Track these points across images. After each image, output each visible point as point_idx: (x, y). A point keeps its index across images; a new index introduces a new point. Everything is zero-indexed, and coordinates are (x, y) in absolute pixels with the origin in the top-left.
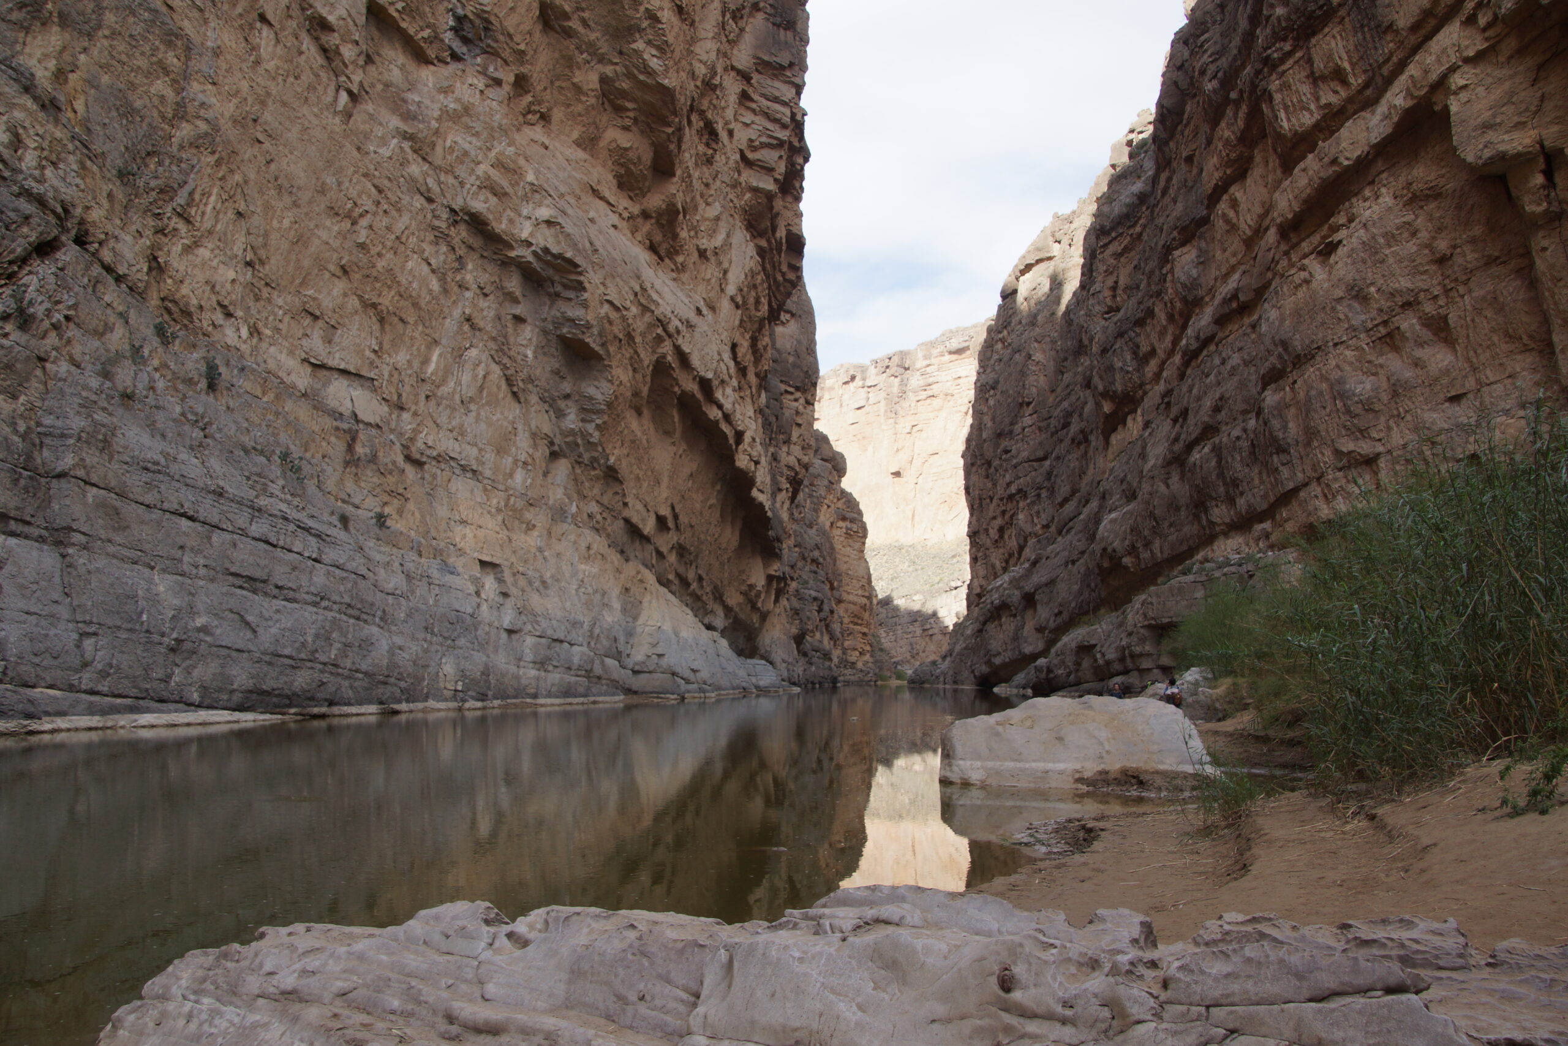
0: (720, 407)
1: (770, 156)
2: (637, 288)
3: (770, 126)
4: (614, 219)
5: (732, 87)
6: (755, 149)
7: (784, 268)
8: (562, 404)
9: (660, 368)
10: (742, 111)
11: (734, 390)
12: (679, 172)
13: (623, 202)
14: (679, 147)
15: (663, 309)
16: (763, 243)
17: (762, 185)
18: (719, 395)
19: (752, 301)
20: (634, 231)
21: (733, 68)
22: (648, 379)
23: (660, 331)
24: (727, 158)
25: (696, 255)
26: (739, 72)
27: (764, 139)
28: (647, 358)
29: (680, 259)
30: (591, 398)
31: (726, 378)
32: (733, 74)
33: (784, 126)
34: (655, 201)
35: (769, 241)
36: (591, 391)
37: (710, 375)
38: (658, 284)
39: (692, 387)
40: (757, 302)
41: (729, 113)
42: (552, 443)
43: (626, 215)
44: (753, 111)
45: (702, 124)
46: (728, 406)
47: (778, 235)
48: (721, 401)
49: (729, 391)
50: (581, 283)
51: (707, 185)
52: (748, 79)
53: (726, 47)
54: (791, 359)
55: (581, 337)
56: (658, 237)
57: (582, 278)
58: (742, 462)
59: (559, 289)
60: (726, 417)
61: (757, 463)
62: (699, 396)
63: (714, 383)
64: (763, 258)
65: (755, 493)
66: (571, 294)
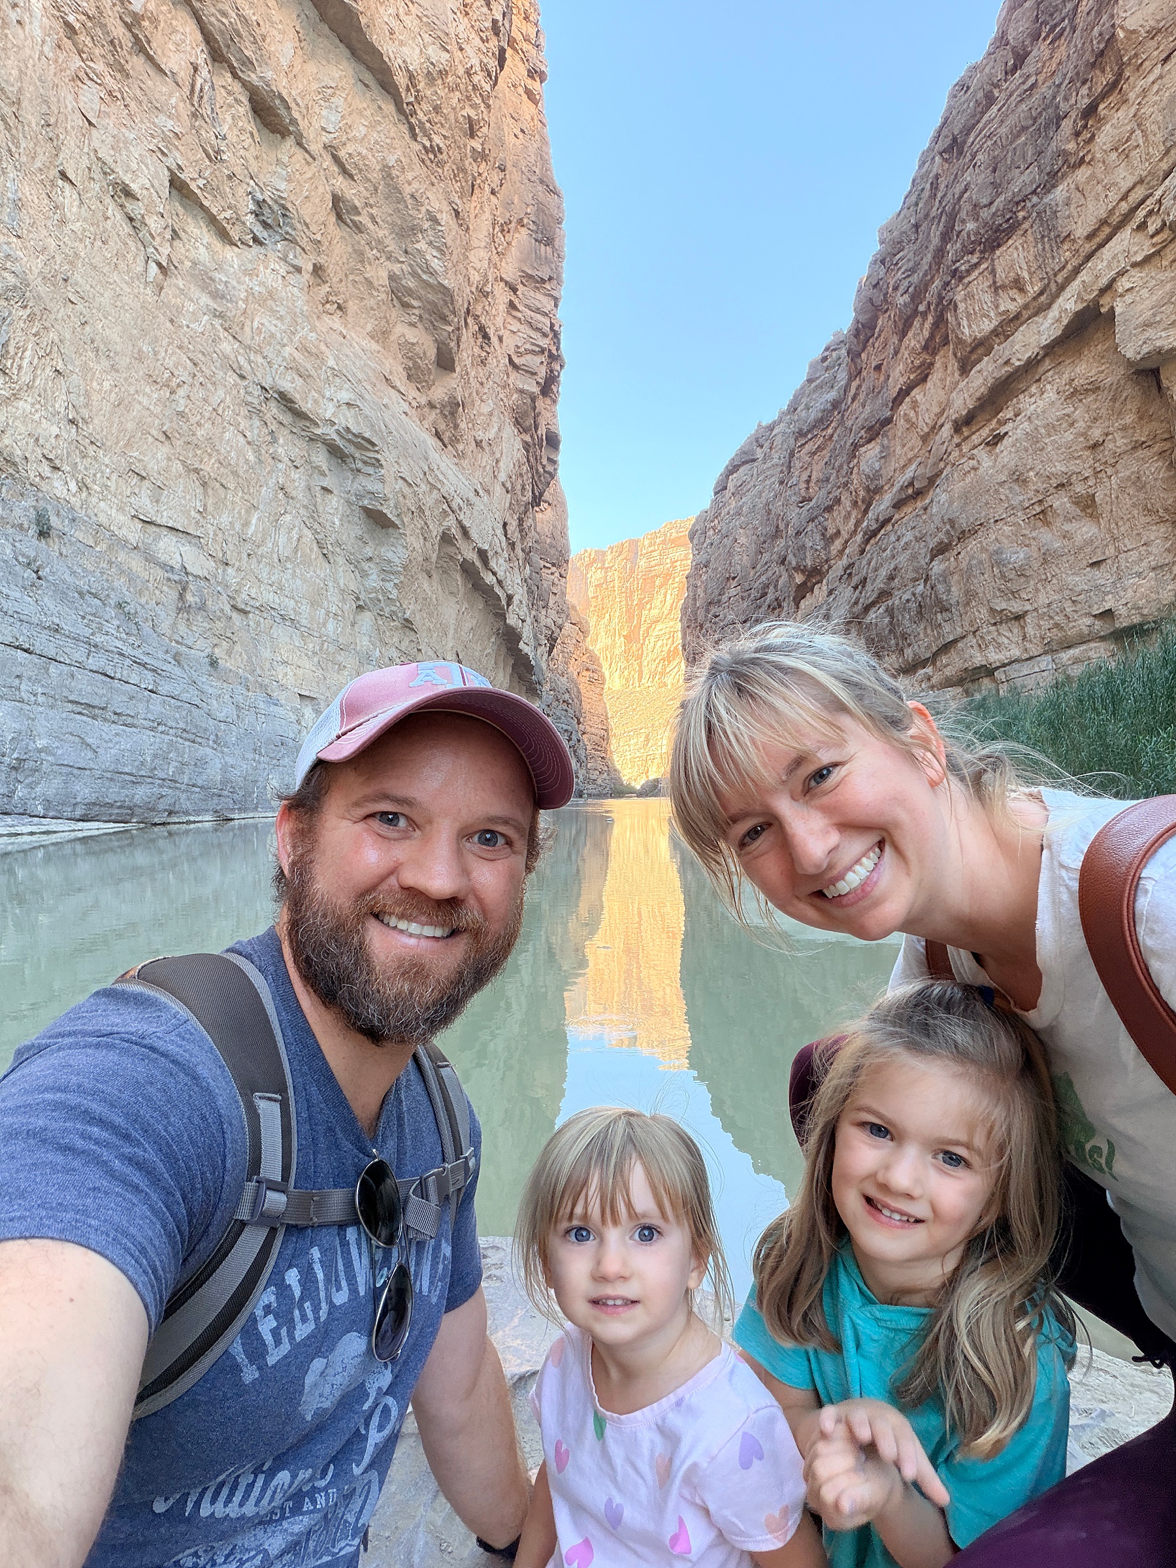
0: (494, 574)
1: (533, 361)
2: (426, 469)
3: (533, 334)
4: (406, 407)
5: (502, 296)
6: (520, 355)
7: (545, 461)
8: (366, 566)
9: (446, 538)
10: (510, 319)
11: (506, 561)
12: (458, 369)
13: (412, 393)
14: (459, 346)
15: (448, 488)
16: (528, 439)
17: (526, 387)
18: (493, 564)
19: (519, 487)
20: (422, 419)
21: (502, 279)
22: (436, 547)
23: (445, 506)
24: (498, 362)
25: (473, 444)
26: (506, 283)
27: (528, 346)
28: (435, 531)
29: (460, 447)
30: (390, 561)
31: (499, 550)
32: (502, 284)
33: (545, 335)
34: (439, 393)
35: (532, 437)
36: (390, 555)
37: (486, 547)
38: (443, 466)
39: (472, 556)
40: (523, 488)
41: (499, 321)
42: (358, 599)
43: (415, 404)
44: (519, 320)
45: (476, 327)
46: (500, 574)
47: (539, 432)
48: (496, 569)
49: (501, 561)
50: (378, 460)
51: (482, 384)
52: (514, 290)
53: (495, 258)
54: (548, 541)
55: (380, 508)
56: (442, 427)
57: (379, 456)
58: (512, 620)
59: (360, 465)
60: (499, 582)
61: (523, 621)
62: (478, 564)
63: (490, 554)
64: (528, 451)
65: (521, 645)
66: (370, 470)
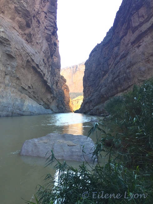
0: (40, 69)
1: (50, 28)
2: (22, 47)
3: (50, 23)
4: (18, 34)
5: (43, 15)
6: (48, 27)
7: (53, 48)
8: (7, 66)
9: (28, 61)
10: (45, 19)
11: (43, 67)
12: (31, 28)
13: (20, 31)
14: (31, 23)
15: (28, 51)
16: (49, 43)
17: (49, 33)
18: (40, 67)
19: (47, 53)
20: (23, 37)
21: (44, 11)
22: (26, 63)
23: (27, 55)
24: (42, 27)
25: (36, 43)
26: (45, 12)
27: (49, 25)
28: (25, 59)
29: (33, 43)
30: (13, 65)
31: (42, 64)
32: (44, 13)
33: (53, 23)
34: (27, 32)
35: (50, 43)
36: (13, 64)
37: (38, 64)
38: (27, 47)
39: (35, 65)
40: (48, 53)
41: (43, 20)
42: (5, 72)
43: (21, 33)
44: (47, 20)
45: (37, 20)
46: (42, 69)
47: (52, 42)
48: (41, 68)
49: (42, 67)
50: (10, 44)
51: (38, 31)
52: (46, 14)
53: (42, 7)
54: (56, 64)
55: (10, 54)
56: (28, 39)
57: (10, 43)
58: (45, 78)
59: (6, 45)
60: (42, 71)
61: (48, 79)
62: (36, 67)
63: (39, 65)
64: (49, 46)
65: (48, 84)
66: (8, 46)
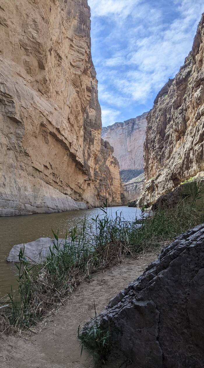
0: (63, 136)
1: (80, 64)
2: (32, 103)
3: (79, 55)
4: (25, 82)
5: (66, 43)
6: (74, 62)
7: (86, 96)
8: (10, 135)
9: (42, 125)
10: (71, 51)
12: (47, 69)
13: (28, 77)
14: (46, 62)
15: (42, 109)
16: (78, 89)
17: (77, 73)
18: (63, 133)
19: (74, 106)
20: (33, 86)
22: (38, 128)
23: (41, 115)
24: (65, 64)
25: (55, 93)
26: (69, 39)
27: (78, 59)
28: (37, 122)
29: (49, 94)
31: (65, 128)
33: (83, 55)
34: (39, 77)
36: (19, 132)
37: (59, 127)
38: (40, 101)
39: (54, 131)
40: (77, 106)
41: (66, 51)
42: (7, 146)
43: (30, 81)
44: (74, 50)
45: (56, 54)
46: (66, 136)
47: (83, 87)
49: (67, 131)
50: (13, 101)
51: (59, 73)
52: (72, 41)
53: (64, 31)
54: (94, 122)
55: (14, 116)
56: (41, 88)
58: (72, 151)
59: (7, 103)
60: (66, 139)
61: (77, 151)
62: (56, 133)
63: (61, 129)
64: (78, 94)
65: (77, 159)
